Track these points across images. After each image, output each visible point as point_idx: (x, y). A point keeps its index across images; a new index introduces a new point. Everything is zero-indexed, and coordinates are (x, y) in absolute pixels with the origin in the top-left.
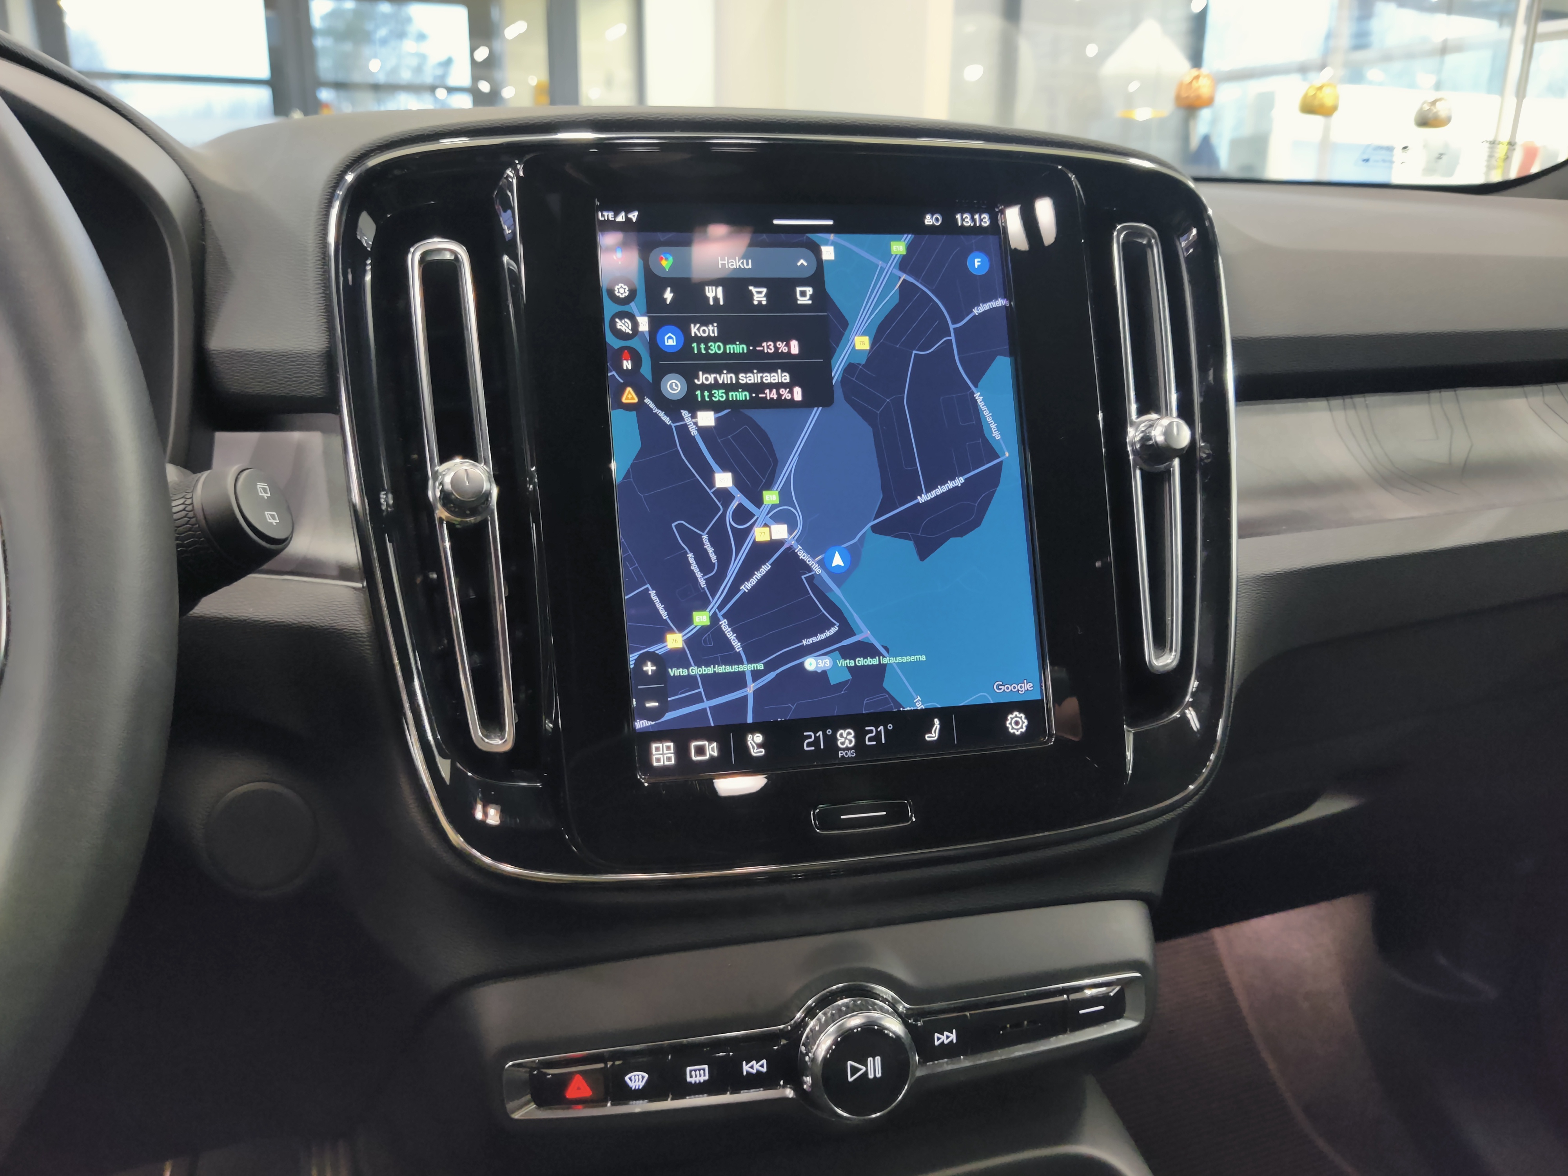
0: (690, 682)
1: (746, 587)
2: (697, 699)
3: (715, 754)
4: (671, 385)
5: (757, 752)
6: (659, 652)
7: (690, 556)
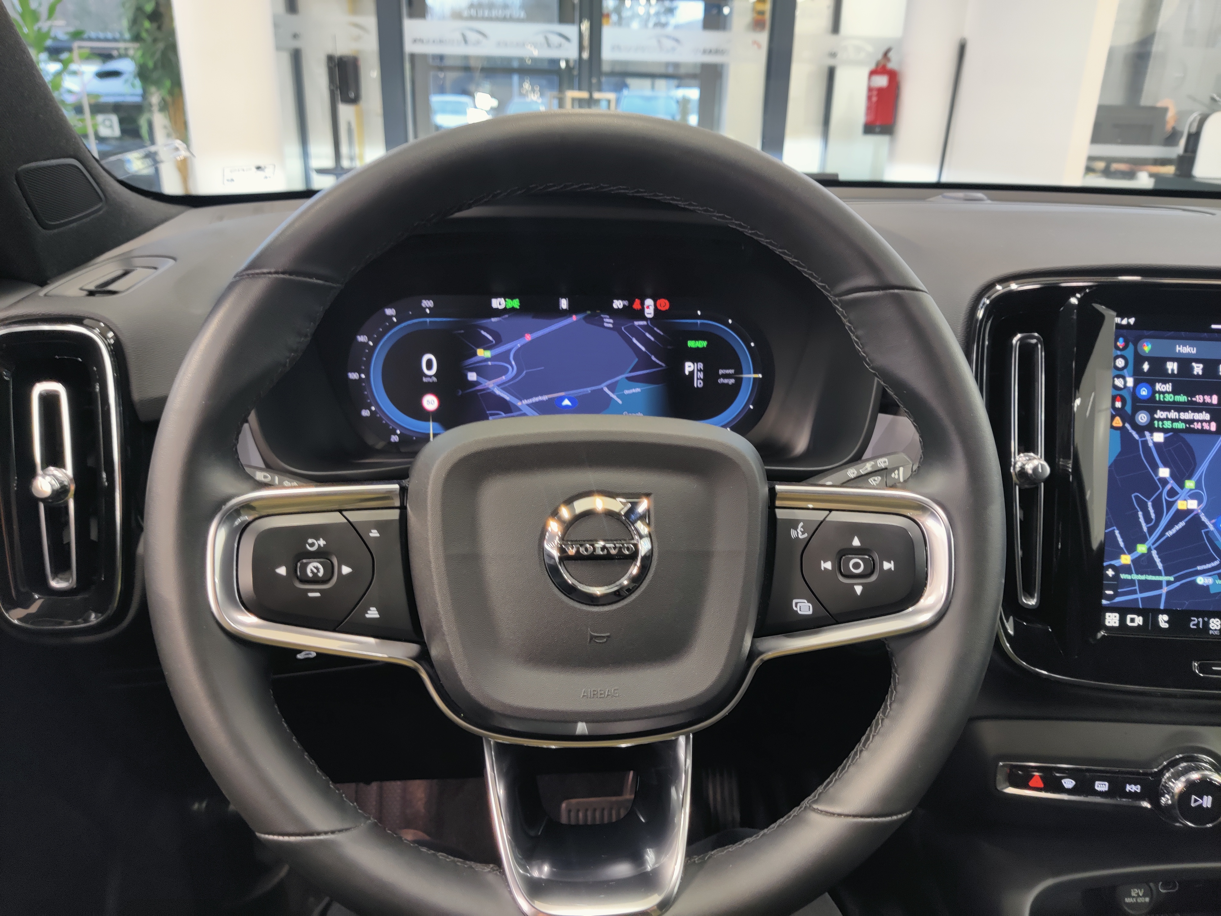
0: (1132, 582)
1: (1170, 533)
2: (1134, 592)
3: (1141, 623)
4: (1141, 418)
5: (1164, 625)
6: (1117, 565)
7: (1140, 514)
